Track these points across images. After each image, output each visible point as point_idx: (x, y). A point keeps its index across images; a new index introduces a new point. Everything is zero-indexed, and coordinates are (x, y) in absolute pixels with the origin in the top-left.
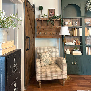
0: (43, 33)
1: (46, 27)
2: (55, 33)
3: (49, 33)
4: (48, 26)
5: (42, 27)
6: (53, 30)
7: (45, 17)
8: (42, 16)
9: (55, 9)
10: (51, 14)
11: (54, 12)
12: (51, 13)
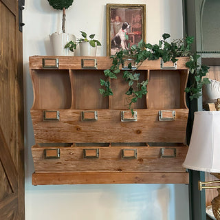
0: (77, 151)
1: (97, 115)
2: (149, 151)
3: (113, 152)
4: (105, 104)
5: (70, 112)
6: (139, 132)
7: (89, 51)
8: (71, 46)
9: (143, 7)
10: (122, 35)
11: (138, 26)
12: (124, 27)
